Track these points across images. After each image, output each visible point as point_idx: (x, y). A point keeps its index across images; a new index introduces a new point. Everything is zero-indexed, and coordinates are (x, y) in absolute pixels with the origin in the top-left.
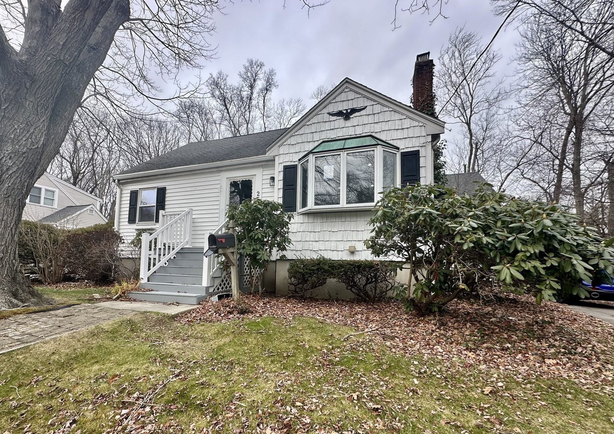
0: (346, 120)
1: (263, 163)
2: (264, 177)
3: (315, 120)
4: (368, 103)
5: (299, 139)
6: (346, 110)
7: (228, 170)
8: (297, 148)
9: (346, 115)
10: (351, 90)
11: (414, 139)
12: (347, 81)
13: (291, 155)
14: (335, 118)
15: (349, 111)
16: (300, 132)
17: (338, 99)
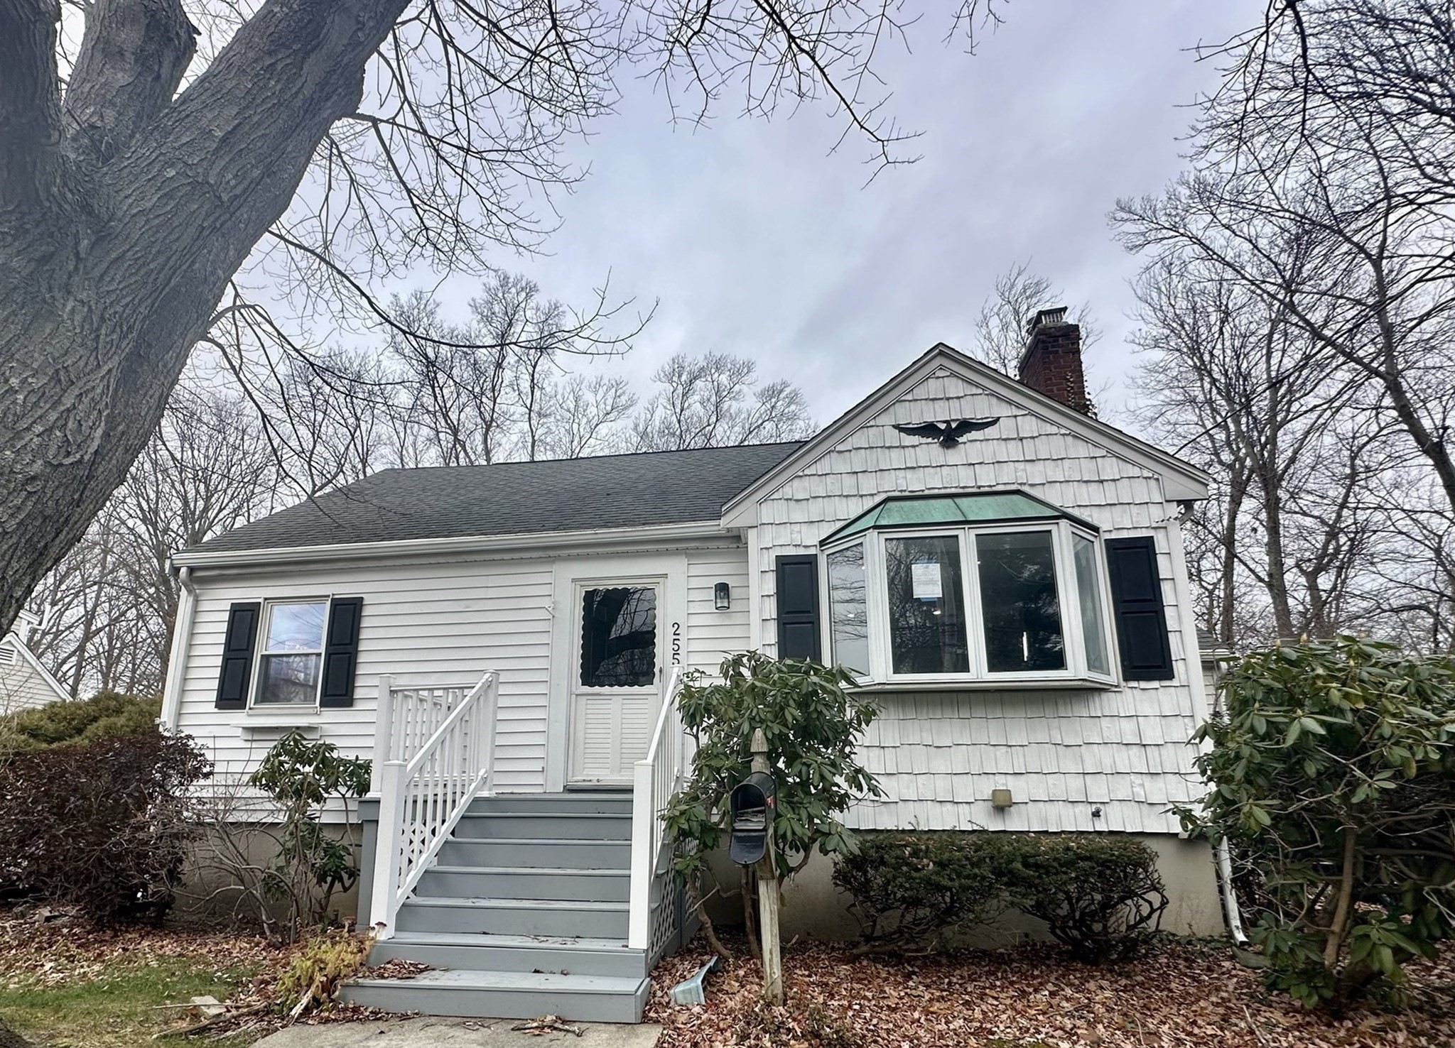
0: (948, 447)
1: (693, 545)
2: (695, 583)
3: (859, 440)
4: (1002, 410)
5: (817, 487)
6: (947, 422)
7: (579, 558)
8: (814, 510)
9: (949, 435)
10: (954, 375)
11: (1134, 509)
12: (942, 351)
13: (796, 528)
14: (915, 440)
15: (954, 425)
16: (822, 467)
17: (920, 392)
